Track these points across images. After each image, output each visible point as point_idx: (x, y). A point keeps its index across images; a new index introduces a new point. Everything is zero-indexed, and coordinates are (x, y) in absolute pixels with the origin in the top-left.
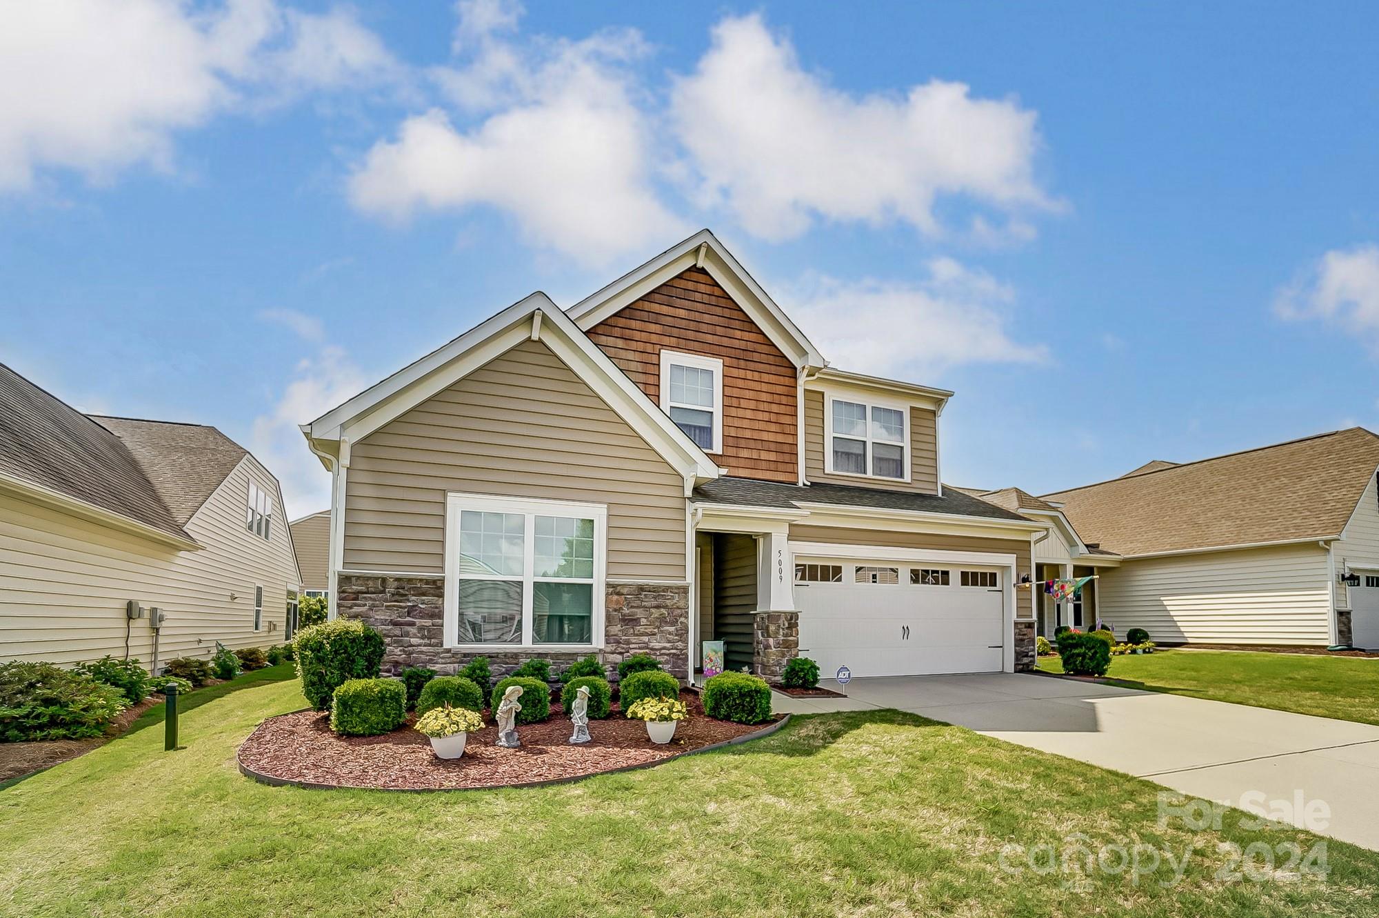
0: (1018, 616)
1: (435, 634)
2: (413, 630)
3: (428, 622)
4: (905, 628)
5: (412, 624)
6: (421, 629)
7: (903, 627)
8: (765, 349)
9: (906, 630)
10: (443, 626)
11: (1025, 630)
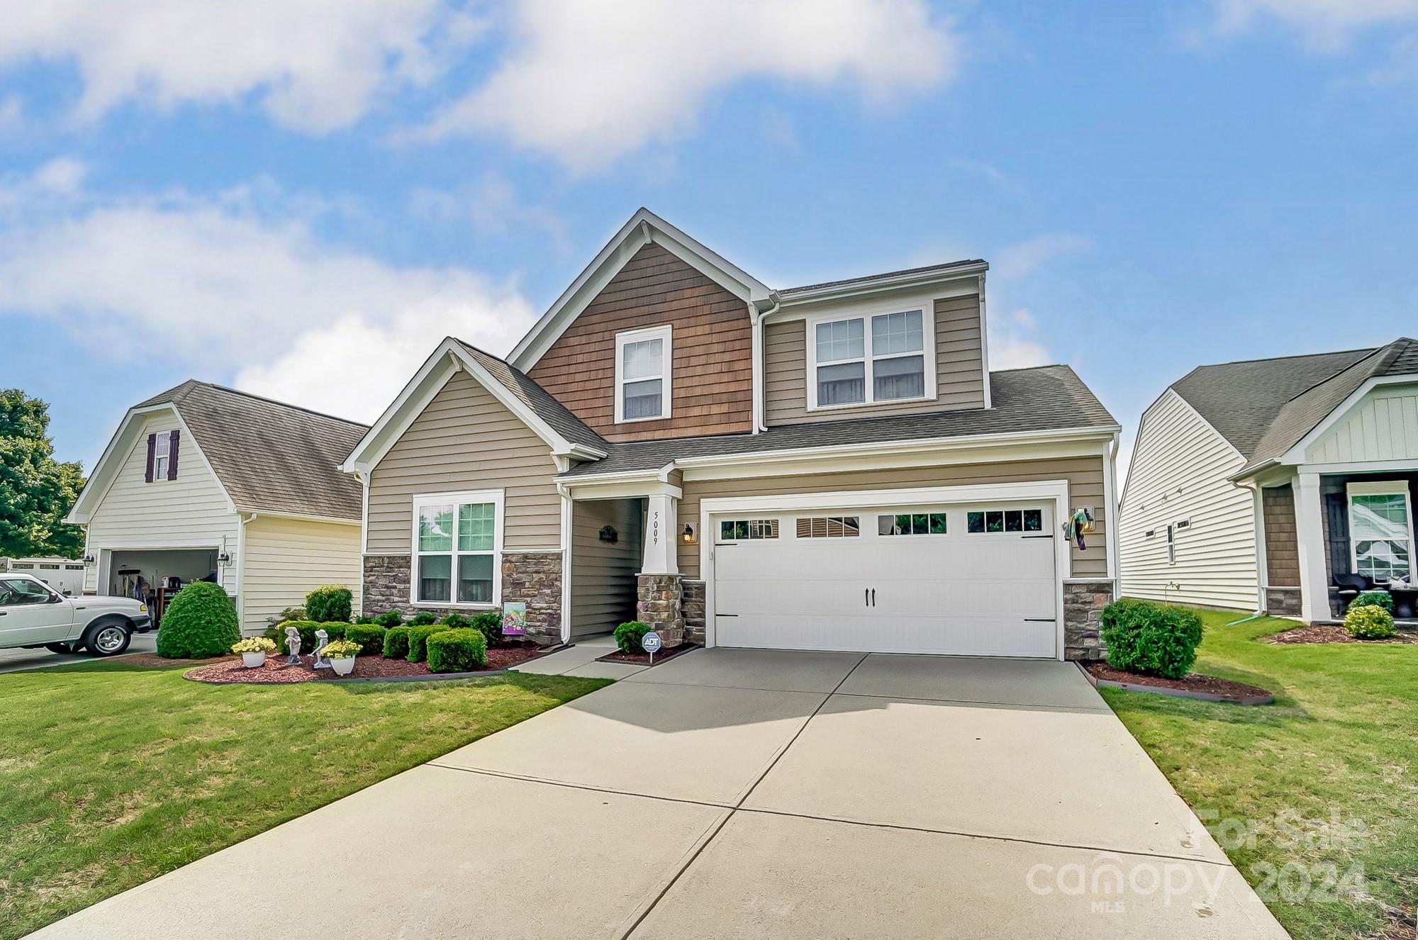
0: (1073, 574)
1: (405, 594)
2: (395, 591)
3: (401, 586)
4: (870, 593)
5: (395, 587)
6: (400, 590)
7: (867, 591)
8: (716, 298)
9: (870, 596)
10: (409, 588)
11: (1088, 597)
